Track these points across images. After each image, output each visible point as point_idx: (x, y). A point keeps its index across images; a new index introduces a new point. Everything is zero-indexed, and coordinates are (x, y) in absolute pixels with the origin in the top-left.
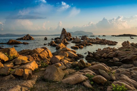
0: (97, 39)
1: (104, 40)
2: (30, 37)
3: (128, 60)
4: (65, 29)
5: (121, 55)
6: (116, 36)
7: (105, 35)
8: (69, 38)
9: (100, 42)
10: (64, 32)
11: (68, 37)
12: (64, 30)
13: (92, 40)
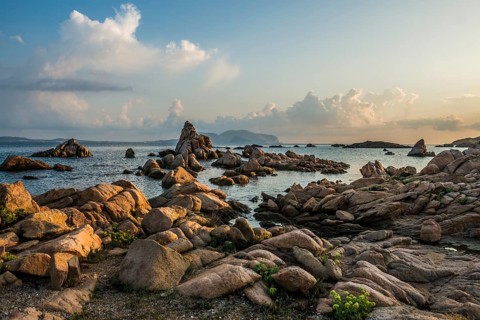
0: (289, 154)
1: (310, 158)
2: (78, 147)
3: (379, 216)
4: (191, 125)
5: (358, 201)
6: (344, 146)
7: (313, 143)
8: (206, 151)
9: (299, 165)
10: (189, 132)
11: (201, 147)
12: (188, 126)
13: (276, 158)
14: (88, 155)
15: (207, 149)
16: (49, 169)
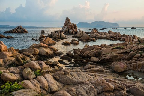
1: (117, 34)
2: (22, 29)
4: (68, 19)
8: (74, 31)
10: (68, 22)
11: (72, 29)
12: (67, 19)
14: (26, 32)
15: (75, 30)
16: (5, 37)
